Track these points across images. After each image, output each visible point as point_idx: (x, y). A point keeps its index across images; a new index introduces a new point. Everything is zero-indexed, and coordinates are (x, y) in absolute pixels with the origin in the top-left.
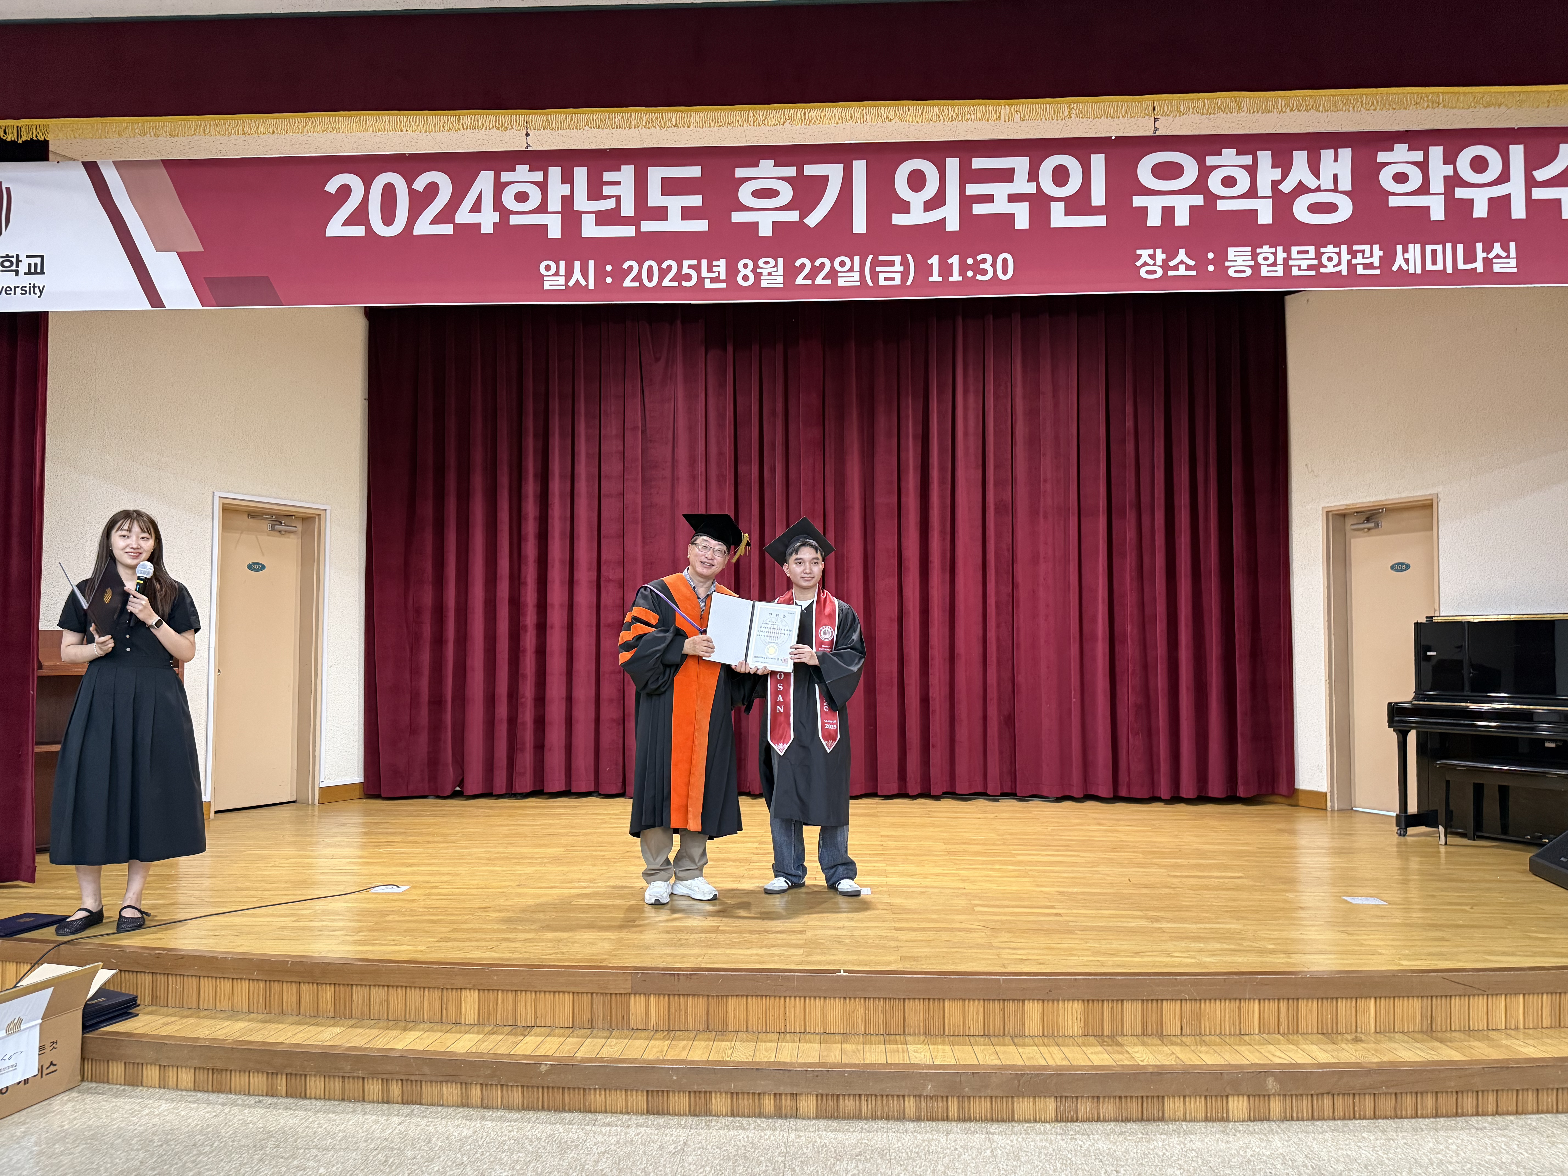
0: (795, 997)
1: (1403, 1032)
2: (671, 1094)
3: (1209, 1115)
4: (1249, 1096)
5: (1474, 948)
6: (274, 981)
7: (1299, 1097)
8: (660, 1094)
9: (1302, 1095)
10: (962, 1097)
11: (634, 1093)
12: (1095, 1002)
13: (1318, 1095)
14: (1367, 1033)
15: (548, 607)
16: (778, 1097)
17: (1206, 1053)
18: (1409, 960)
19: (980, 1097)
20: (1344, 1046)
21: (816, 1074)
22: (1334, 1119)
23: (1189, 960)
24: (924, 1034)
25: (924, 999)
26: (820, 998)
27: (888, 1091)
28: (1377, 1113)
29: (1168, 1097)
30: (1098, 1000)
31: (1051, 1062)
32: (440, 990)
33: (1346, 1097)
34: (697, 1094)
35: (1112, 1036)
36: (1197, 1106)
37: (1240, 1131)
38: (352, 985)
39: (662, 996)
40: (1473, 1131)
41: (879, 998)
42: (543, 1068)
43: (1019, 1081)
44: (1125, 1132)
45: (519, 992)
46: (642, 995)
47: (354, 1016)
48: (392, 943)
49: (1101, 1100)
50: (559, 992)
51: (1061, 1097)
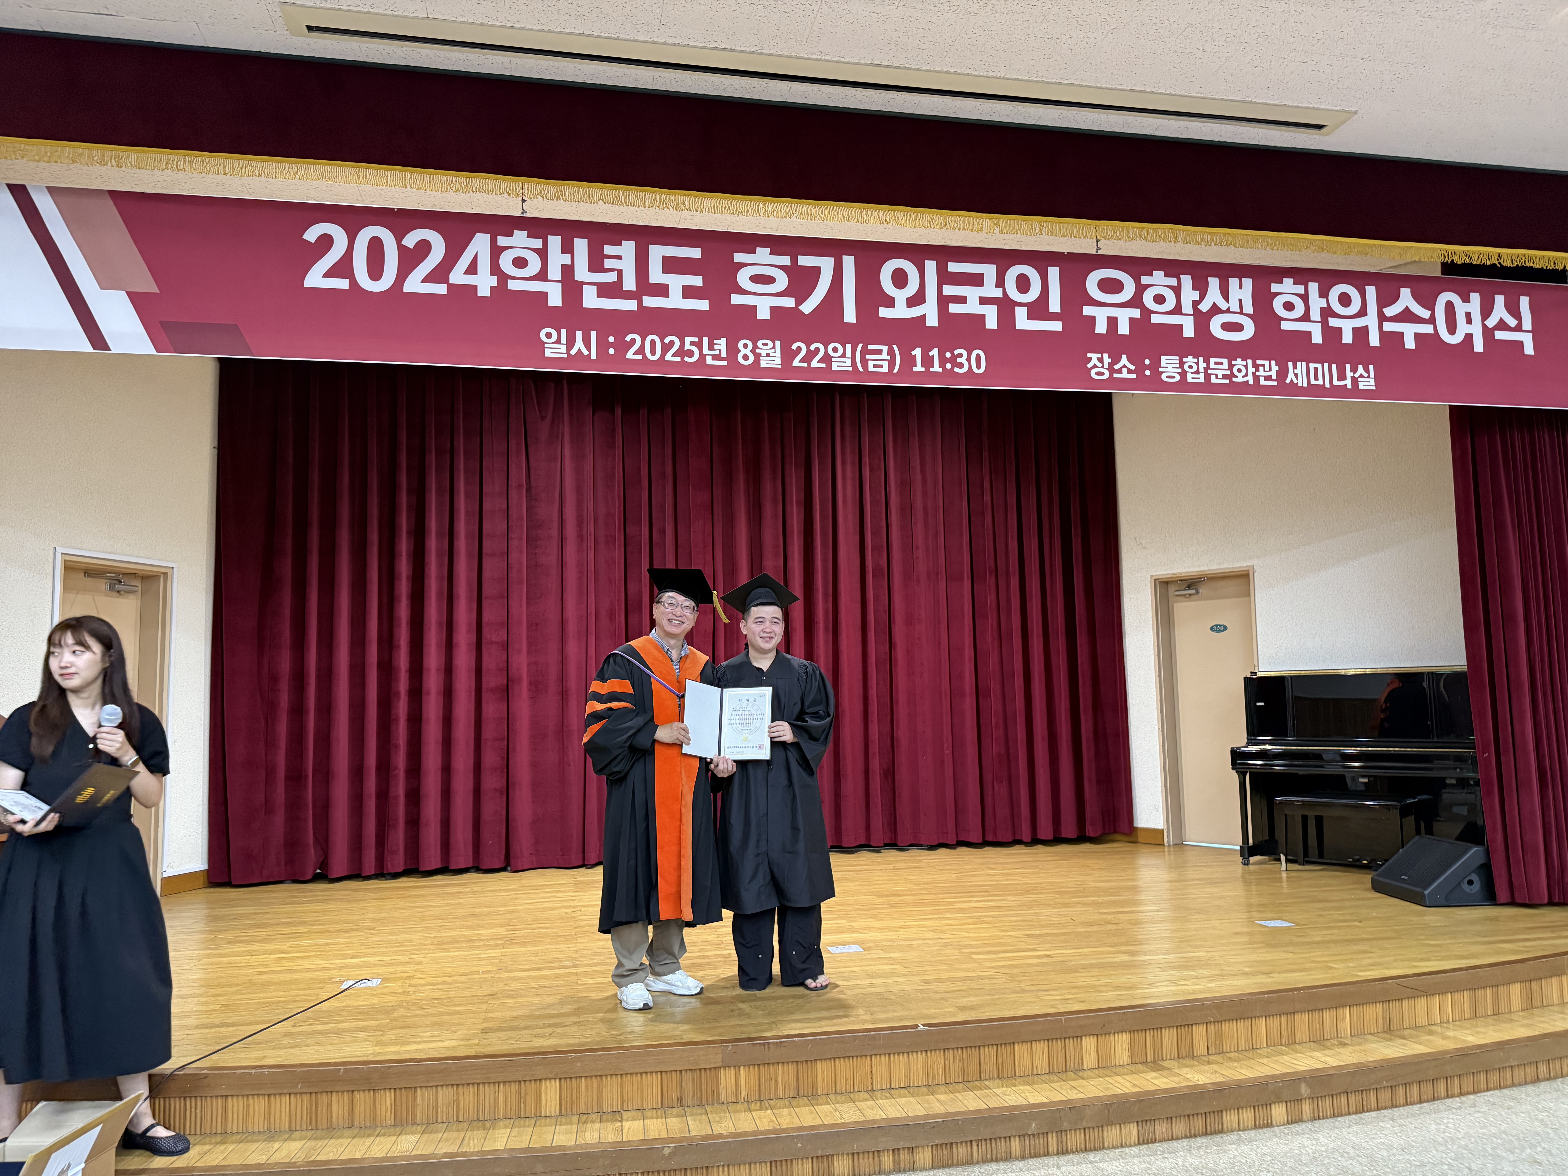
0: (880, 1055)
1: (1371, 1034)
2: (794, 1162)
3: (1257, 1123)
4: (1286, 1102)
5: (1398, 957)
6: (322, 1092)
7: (1323, 1098)
8: (783, 1163)
9: (1325, 1096)
10: (1060, 1132)
11: (758, 1165)
12: (1140, 1032)
13: (1336, 1095)
14: (1346, 1037)
15: (424, 671)
16: (896, 1152)
17: (1241, 1068)
18: (1361, 971)
19: (1075, 1130)
20: (1337, 1050)
21: (933, 1125)
22: (1349, 1114)
23: (1198, 987)
24: (998, 1077)
25: (997, 1045)
26: (903, 1053)
27: (998, 1135)
28: (1379, 1104)
29: (1226, 1110)
30: (1142, 1030)
31: (1127, 1091)
32: (517, 1083)
33: (1357, 1093)
34: (820, 1159)
35: (1154, 1062)
36: (1247, 1116)
37: (1288, 1134)
38: (415, 1088)
39: (751, 1067)
40: (1454, 1111)
41: (957, 1048)
42: (667, 1151)
43: (1109, 1111)
44: (1200, 1147)
45: (604, 1077)
46: (732, 1068)
47: (418, 1121)
48: (434, 1039)
49: (1174, 1120)
50: (646, 1073)
51: (1142, 1121)
